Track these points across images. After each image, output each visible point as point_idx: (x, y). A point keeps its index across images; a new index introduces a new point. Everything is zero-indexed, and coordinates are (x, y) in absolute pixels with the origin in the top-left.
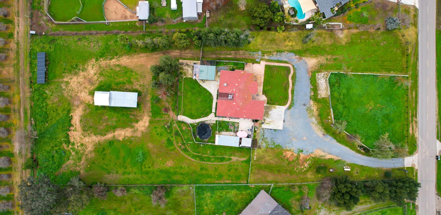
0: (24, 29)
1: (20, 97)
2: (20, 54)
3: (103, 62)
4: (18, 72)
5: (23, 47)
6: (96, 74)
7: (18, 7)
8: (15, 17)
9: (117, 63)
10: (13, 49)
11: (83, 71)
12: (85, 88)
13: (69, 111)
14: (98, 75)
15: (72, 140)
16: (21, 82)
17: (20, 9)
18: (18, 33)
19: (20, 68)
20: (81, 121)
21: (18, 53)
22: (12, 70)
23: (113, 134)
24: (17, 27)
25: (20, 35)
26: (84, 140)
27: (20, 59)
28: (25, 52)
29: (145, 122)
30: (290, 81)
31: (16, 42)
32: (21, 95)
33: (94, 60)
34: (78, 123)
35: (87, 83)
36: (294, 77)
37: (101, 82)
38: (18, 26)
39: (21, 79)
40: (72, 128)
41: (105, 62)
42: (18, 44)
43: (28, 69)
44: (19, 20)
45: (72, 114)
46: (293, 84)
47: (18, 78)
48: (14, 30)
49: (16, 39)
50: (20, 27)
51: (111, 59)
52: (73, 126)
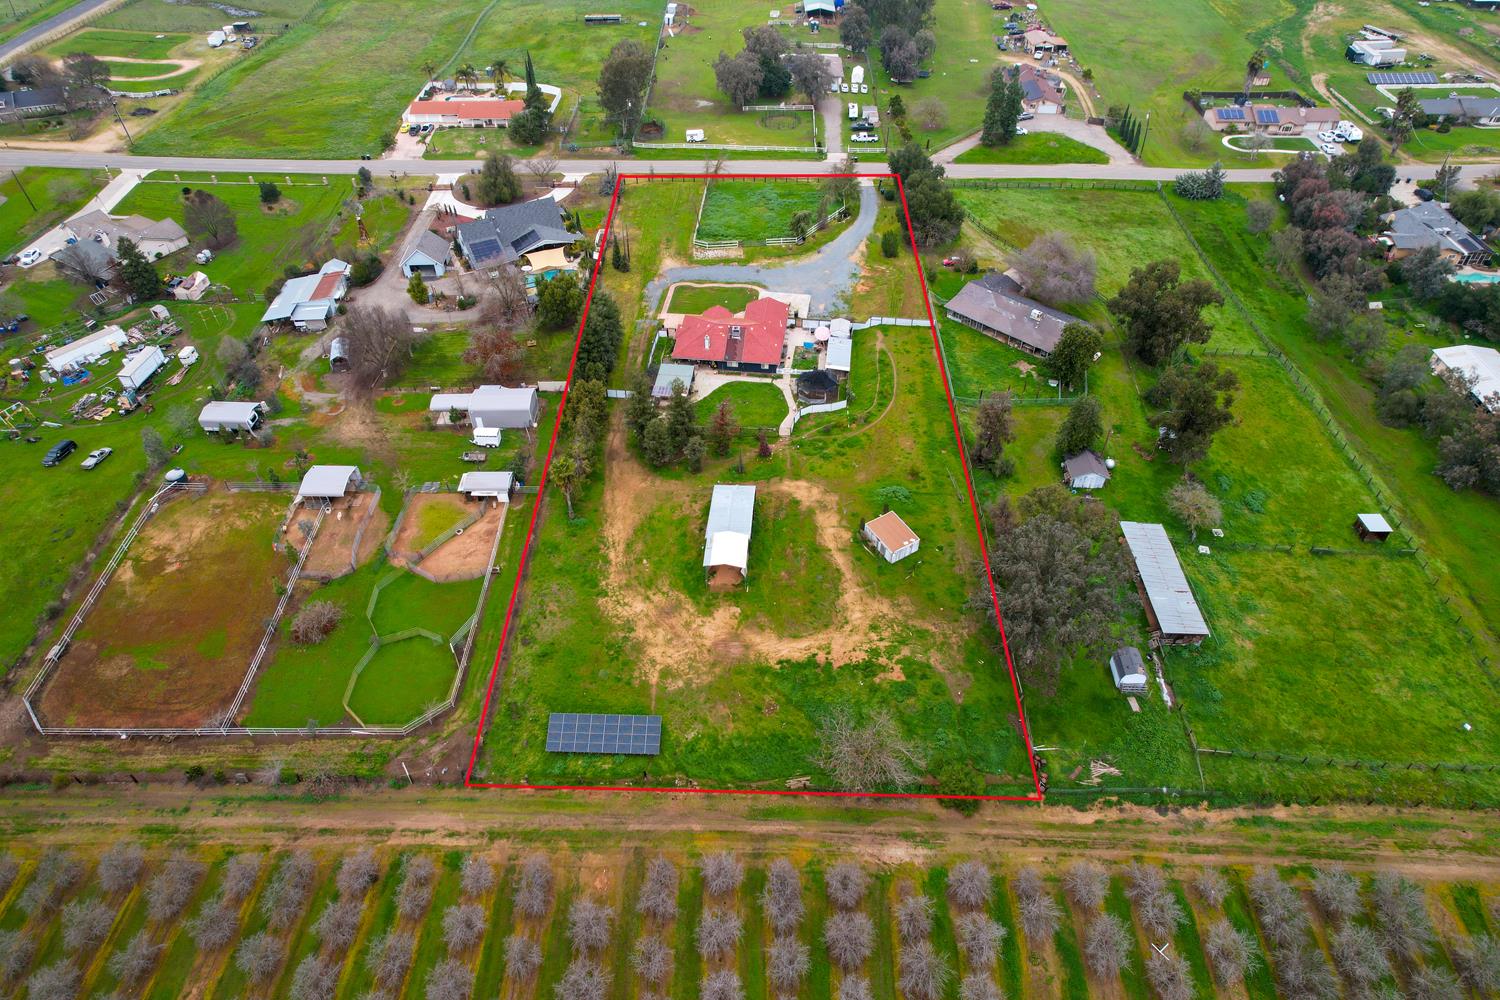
0: (445, 811)
1: (702, 832)
2: (536, 826)
3: (613, 579)
4: (604, 835)
5: (512, 817)
6: (648, 598)
7: (355, 832)
8: (389, 843)
9: (621, 548)
10: (511, 852)
11: (632, 630)
12: (687, 625)
13: (763, 671)
14: (650, 593)
15: (860, 656)
16: (646, 827)
17: (364, 825)
18: (452, 835)
19: (592, 828)
20: (795, 637)
21: (528, 837)
22: (594, 859)
23: (833, 552)
24: (429, 839)
25: (462, 828)
26: (857, 623)
27: (557, 828)
28: (532, 808)
29: (798, 487)
30: (706, 286)
31: (485, 840)
32: (697, 827)
33: (601, 601)
34: (803, 644)
35: (673, 621)
37: (672, 586)
38: (425, 832)
39: (633, 827)
40: (821, 657)
41: (612, 576)
42: (493, 836)
43: (599, 797)
44: (403, 831)
45: (772, 663)
46: (713, 283)
47: (630, 836)
48: (438, 849)
49: (474, 842)
50: (432, 826)
51: (607, 561)
52: (815, 655)
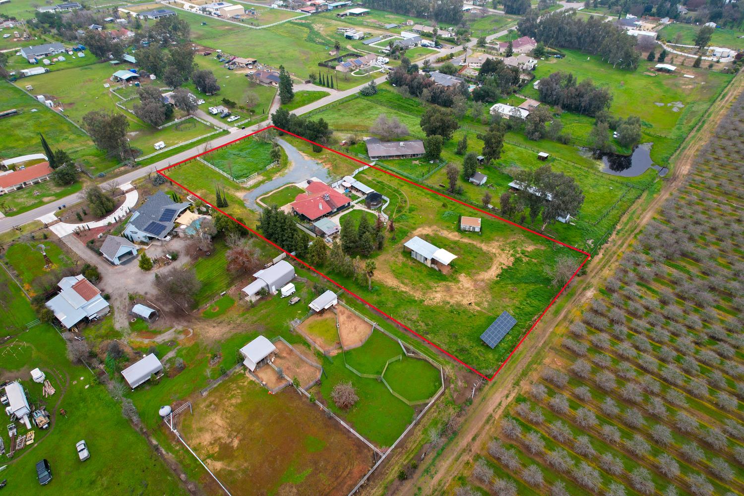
0: (494, 394)
1: (554, 329)
2: (521, 370)
3: (418, 295)
4: (538, 354)
5: (512, 375)
6: (436, 291)
7: (483, 428)
8: (497, 418)
9: (402, 285)
10: (528, 382)
11: (449, 303)
12: (459, 288)
13: (497, 283)
14: (434, 289)
15: (512, 259)
16: (542, 342)
17: (481, 424)
18: (507, 397)
19: (532, 355)
20: (489, 268)
21: (524, 374)
22: (547, 361)
23: (461, 240)
24: (504, 404)
25: (506, 392)
26: (497, 252)
27: (526, 365)
28: (512, 367)
29: (420, 231)
30: (270, 194)
31: (518, 387)
32: (551, 330)
33: (426, 303)
34: (494, 268)
35: (454, 291)
36: (267, 193)
37: (436, 283)
38: (500, 404)
39: (540, 345)
40: (504, 267)
41: (415, 295)
42: (517, 384)
43: (521, 347)
44: (494, 411)
45: (495, 278)
46: (271, 191)
47: (543, 347)
48: (511, 403)
49: (516, 391)
50: (498, 401)
51: (406, 292)
52: (502, 268)
